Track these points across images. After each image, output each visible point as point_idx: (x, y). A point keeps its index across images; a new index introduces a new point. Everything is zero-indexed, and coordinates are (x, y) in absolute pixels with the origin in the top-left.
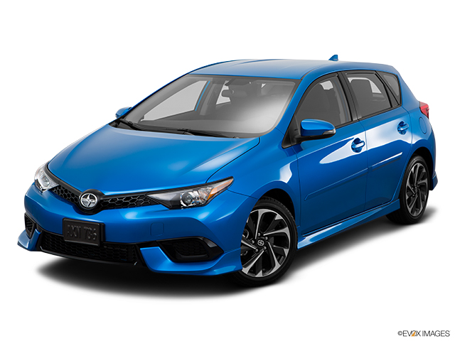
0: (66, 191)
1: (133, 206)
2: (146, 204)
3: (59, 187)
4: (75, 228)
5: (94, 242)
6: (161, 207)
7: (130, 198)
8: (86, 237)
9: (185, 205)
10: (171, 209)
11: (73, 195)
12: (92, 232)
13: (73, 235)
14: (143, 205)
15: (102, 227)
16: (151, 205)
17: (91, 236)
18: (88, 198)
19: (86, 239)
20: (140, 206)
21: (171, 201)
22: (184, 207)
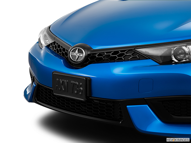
0: (59, 46)
1: (120, 60)
2: (134, 59)
3: (54, 43)
4: (63, 82)
5: (80, 96)
6: (150, 62)
7: (117, 52)
8: (73, 92)
9: (176, 61)
10: (161, 64)
11: (64, 50)
12: (79, 86)
13: (61, 89)
14: (131, 60)
15: (88, 81)
16: (139, 59)
17: (77, 91)
18: (77, 51)
19: (72, 94)
20: (128, 60)
21: (161, 57)
22: (176, 63)
